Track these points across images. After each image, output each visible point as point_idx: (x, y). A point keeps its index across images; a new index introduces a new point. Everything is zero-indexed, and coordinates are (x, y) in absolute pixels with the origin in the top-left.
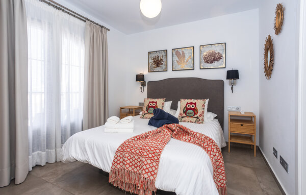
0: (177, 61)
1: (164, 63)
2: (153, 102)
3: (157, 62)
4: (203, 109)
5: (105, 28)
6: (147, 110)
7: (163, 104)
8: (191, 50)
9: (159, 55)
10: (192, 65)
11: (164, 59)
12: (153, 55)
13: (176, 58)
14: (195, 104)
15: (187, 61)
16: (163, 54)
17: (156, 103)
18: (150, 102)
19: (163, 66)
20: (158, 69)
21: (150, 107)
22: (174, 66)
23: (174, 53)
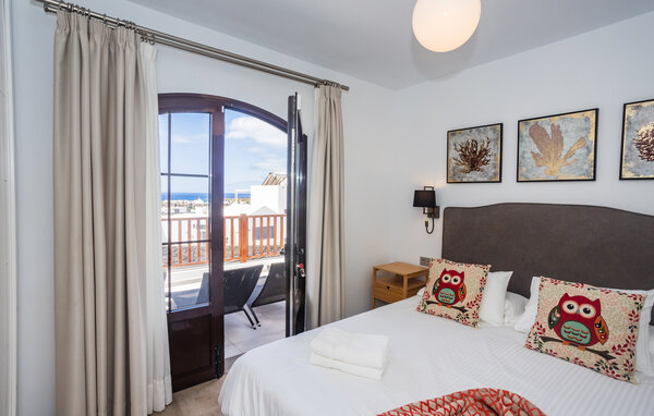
0: (535, 156)
1: (492, 159)
2: (453, 273)
3: (472, 158)
4: (633, 328)
5: (338, 85)
6: (436, 292)
7: (483, 281)
8: (587, 119)
9: (478, 139)
10: (588, 167)
11: (493, 149)
12: (461, 140)
13: (530, 146)
14: (597, 304)
15: (570, 154)
16: (491, 134)
17: (462, 275)
18: (445, 272)
19: (490, 169)
20: (474, 175)
21: (443, 286)
22: (523, 170)
23: (525, 131)
